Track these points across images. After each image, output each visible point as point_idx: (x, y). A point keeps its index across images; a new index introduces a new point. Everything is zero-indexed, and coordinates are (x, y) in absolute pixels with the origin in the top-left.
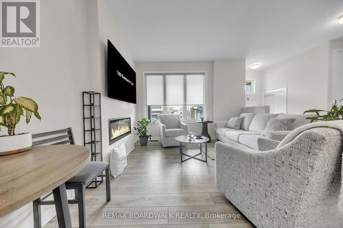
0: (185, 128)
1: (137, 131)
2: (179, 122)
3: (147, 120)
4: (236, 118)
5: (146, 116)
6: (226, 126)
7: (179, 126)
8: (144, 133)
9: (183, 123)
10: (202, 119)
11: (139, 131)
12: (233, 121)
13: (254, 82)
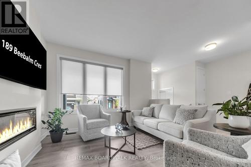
0: (108, 118)
1: (46, 125)
2: (100, 112)
3: (62, 110)
4: (148, 108)
5: (60, 106)
6: (141, 115)
7: (100, 116)
8: (58, 126)
9: (104, 113)
10: (121, 109)
11: (50, 124)
12: (146, 110)
13: (154, 82)
